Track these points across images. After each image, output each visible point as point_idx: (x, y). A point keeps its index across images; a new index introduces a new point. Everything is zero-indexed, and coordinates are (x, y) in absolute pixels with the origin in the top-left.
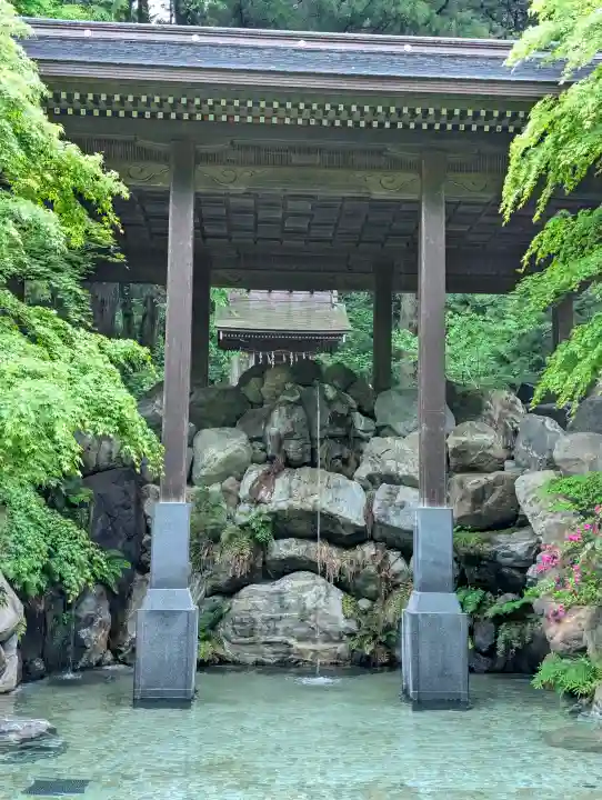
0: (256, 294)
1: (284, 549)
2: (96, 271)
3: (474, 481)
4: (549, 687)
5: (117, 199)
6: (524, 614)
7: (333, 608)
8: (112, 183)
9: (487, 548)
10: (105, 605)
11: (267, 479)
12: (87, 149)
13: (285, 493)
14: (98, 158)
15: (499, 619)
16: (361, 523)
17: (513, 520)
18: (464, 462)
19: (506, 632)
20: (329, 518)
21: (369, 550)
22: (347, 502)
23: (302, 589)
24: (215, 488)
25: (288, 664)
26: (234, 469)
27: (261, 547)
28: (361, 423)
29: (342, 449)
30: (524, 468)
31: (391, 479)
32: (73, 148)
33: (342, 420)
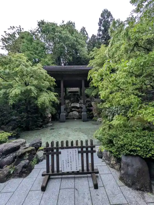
0: (71, 88)
1: (73, 109)
2: (55, 87)
3: (88, 103)
4: (94, 120)
5: (55, 81)
6: (92, 114)
7: (77, 114)
8: (54, 80)
9: (89, 108)
10: (58, 114)
11: (71, 104)
12: (52, 77)
13: (72, 105)
14: (53, 77)
15: (90, 114)
16: (79, 107)
17: (92, 106)
18: (87, 101)
19: (91, 115)
20: (77, 107)
21: (80, 109)
22: (78, 105)
23: (75, 113)
24: (67, 105)
25: (74, 119)
26: (68, 103)
27: (71, 109)
28: (79, 99)
29: (77, 101)
30: (92, 102)
31: (81, 103)
32: (50, 77)
33: (77, 98)
